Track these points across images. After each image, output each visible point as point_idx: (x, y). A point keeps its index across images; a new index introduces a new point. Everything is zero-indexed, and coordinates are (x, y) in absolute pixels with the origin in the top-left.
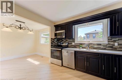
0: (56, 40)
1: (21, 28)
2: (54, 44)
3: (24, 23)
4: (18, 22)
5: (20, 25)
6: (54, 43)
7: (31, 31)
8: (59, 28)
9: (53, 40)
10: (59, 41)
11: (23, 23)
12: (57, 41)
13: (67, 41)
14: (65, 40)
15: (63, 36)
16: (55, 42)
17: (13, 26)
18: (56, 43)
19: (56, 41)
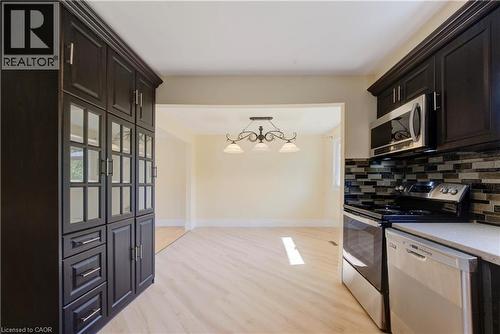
0: (382, 166)
1: (261, 138)
2: (370, 189)
3: (269, 118)
4: (256, 121)
5: (261, 129)
6: (367, 183)
7: (289, 141)
8: (397, 92)
9: (362, 170)
10: (409, 171)
11: (267, 121)
12: (395, 170)
13: (468, 167)
14: (449, 166)
15: (413, 137)
16: (379, 176)
17: (244, 135)
18: (386, 182)
19: (385, 175)
